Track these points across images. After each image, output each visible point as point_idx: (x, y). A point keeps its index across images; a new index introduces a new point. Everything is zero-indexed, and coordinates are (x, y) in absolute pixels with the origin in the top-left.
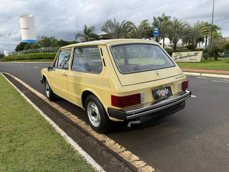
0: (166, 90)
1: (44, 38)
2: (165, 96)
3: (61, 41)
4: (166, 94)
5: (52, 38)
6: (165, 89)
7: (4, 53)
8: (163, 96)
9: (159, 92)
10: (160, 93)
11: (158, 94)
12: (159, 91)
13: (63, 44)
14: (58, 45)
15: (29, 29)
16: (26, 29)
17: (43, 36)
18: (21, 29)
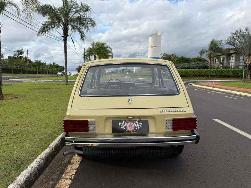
0: (137, 124)
1: (165, 55)
2: (133, 131)
3: (181, 58)
4: (135, 129)
5: (173, 54)
6: (137, 122)
7: (133, 70)
8: (128, 131)
9: (123, 124)
10: (125, 126)
11: (121, 127)
12: (125, 123)
13: (183, 61)
14: (177, 62)
15: (155, 47)
16: (153, 47)
17: (165, 53)
18: (149, 47)
